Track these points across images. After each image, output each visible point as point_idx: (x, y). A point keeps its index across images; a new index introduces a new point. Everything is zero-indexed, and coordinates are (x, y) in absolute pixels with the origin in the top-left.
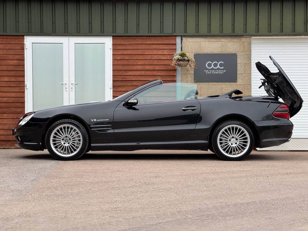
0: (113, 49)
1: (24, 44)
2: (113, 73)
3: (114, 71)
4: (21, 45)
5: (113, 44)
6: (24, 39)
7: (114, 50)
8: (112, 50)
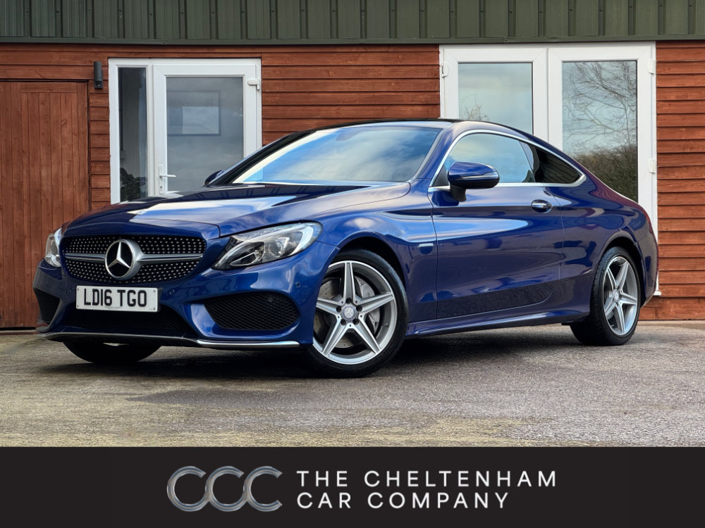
0: (657, 75)
1: (438, 65)
2: (657, 136)
3: (661, 130)
4: (430, 68)
5: (659, 63)
6: (438, 52)
7: (659, 77)
8: (655, 77)
